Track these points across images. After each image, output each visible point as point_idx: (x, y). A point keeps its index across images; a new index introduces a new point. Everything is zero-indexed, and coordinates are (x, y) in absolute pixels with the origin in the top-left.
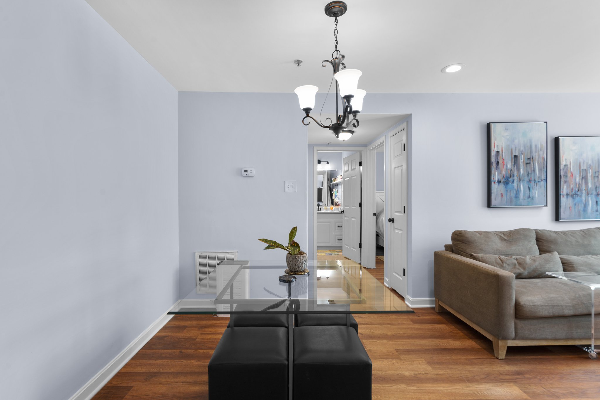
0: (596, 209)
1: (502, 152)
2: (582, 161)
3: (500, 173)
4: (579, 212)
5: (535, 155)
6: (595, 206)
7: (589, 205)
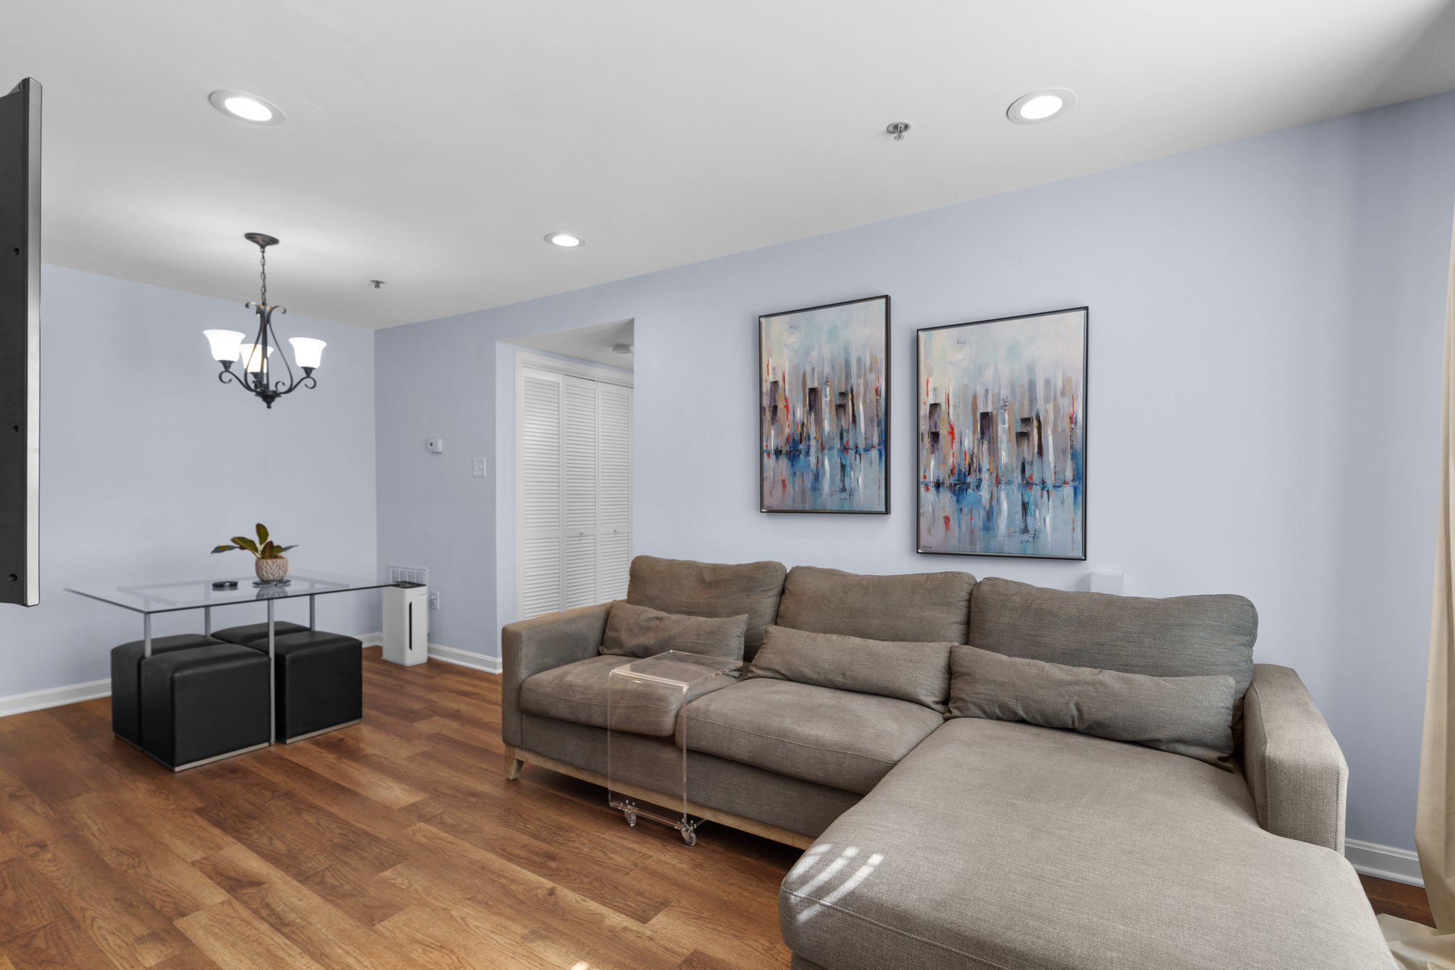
0: (1022, 526)
1: (784, 383)
2: (980, 392)
3: (780, 432)
4: (972, 531)
5: (858, 384)
6: (1019, 516)
7: (1000, 511)
